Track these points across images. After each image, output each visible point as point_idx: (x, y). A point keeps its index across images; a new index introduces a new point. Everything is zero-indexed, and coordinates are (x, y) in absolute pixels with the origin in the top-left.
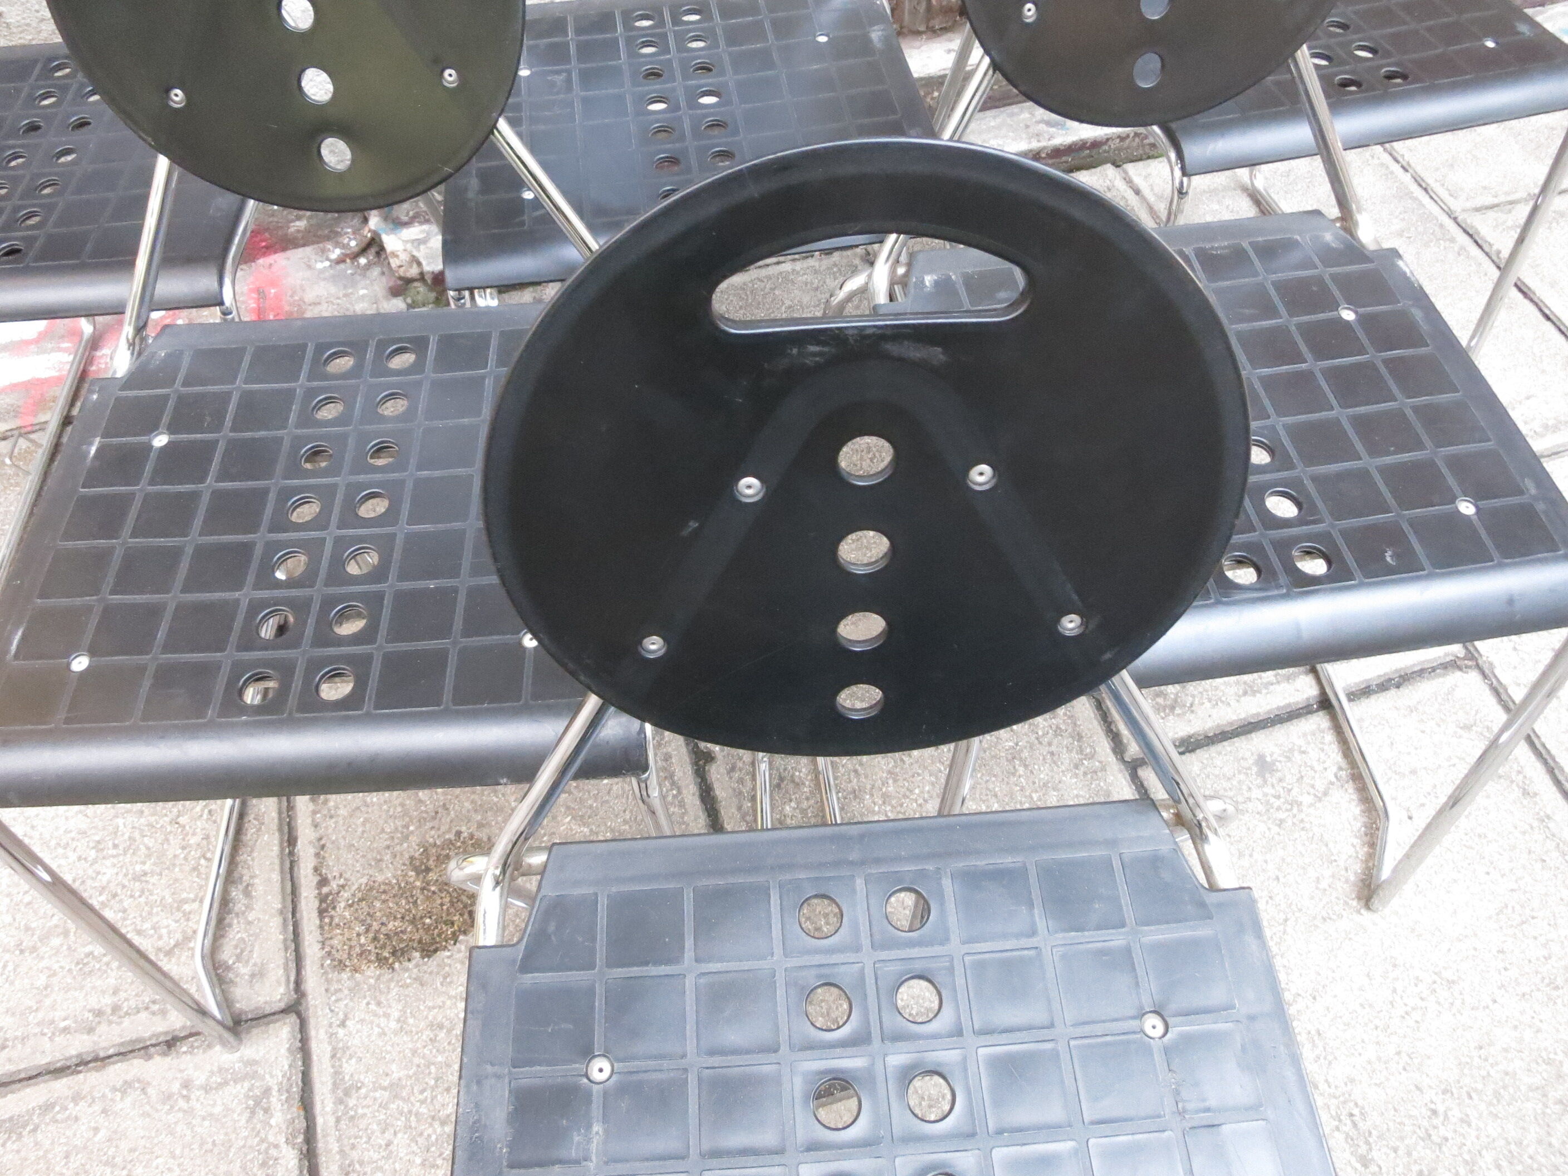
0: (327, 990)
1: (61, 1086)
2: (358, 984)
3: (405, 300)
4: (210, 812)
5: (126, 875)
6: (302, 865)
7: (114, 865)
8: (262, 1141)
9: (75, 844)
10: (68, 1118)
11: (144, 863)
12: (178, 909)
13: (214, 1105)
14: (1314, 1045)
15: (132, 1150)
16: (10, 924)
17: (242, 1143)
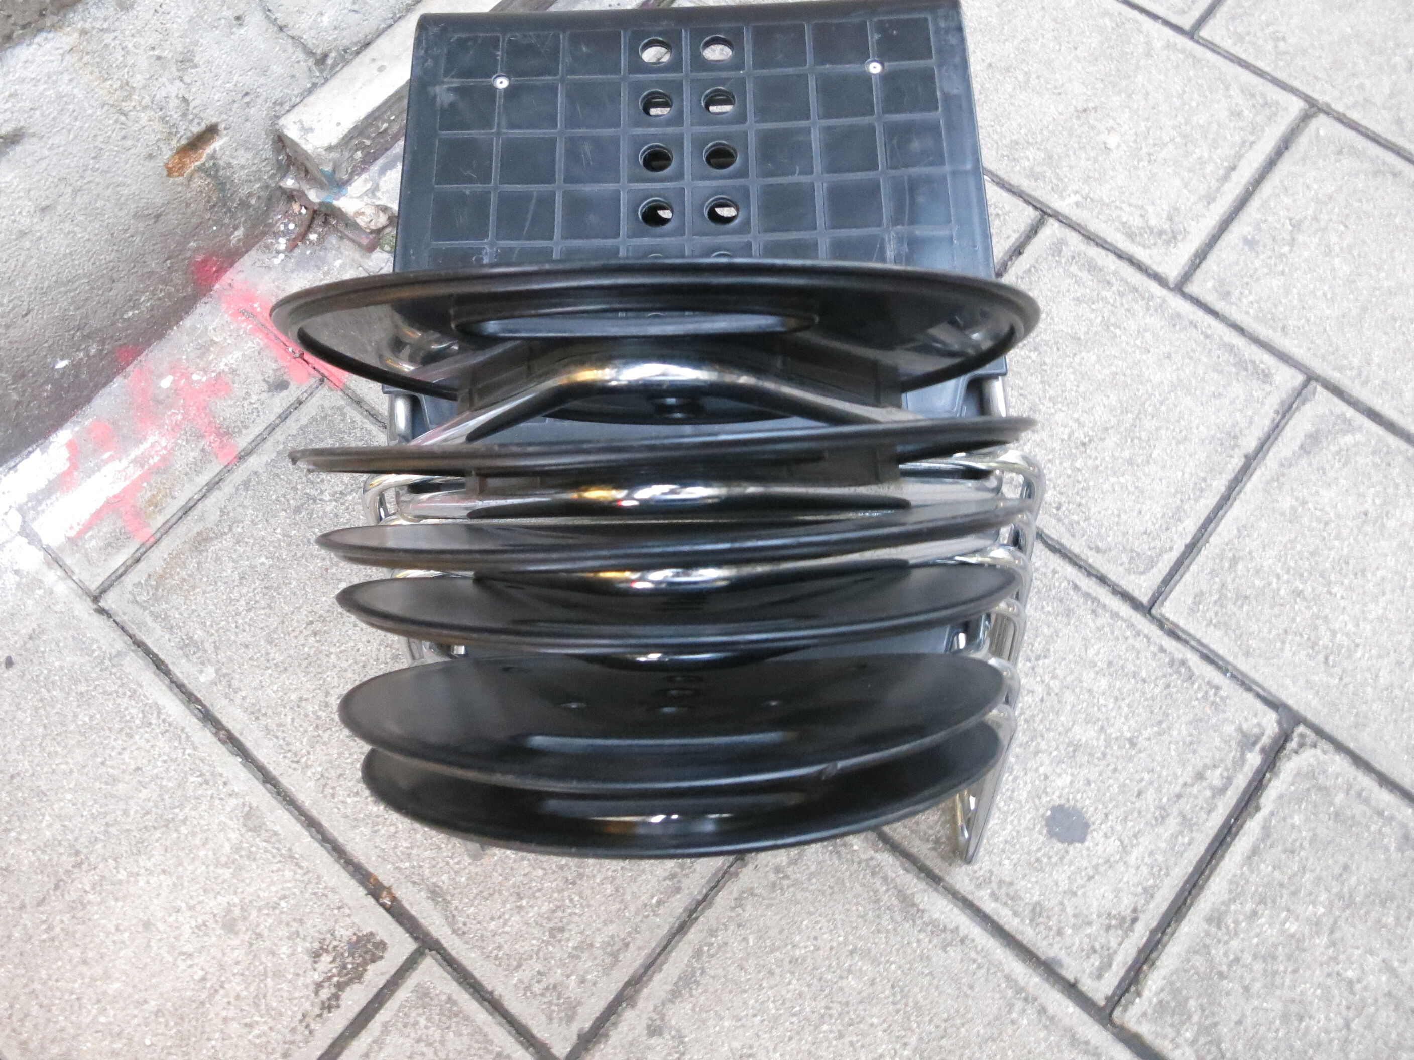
1: (694, 934)
3: (382, 249)
8: (859, 863)
10: (719, 947)
13: (808, 868)
15: (781, 931)
16: (545, 874)
17: (848, 873)
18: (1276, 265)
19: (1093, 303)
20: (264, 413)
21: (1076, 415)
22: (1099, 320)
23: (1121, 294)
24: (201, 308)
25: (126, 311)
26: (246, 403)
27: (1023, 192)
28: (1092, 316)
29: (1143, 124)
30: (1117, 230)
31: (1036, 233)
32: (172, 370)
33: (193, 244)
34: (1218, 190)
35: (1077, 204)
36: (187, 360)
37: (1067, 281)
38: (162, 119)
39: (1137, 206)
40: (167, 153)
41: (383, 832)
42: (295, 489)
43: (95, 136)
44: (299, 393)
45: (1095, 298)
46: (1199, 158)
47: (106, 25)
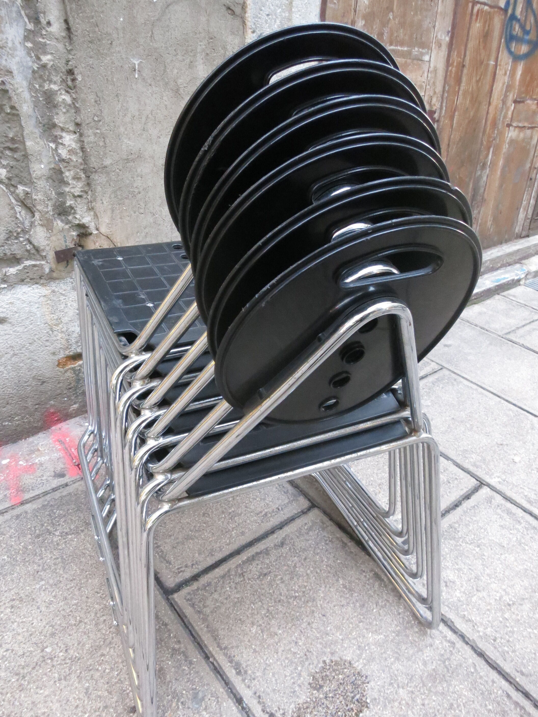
4: (182, 703)
19: (511, 530)
20: (46, 486)
21: (504, 587)
22: (515, 539)
23: (527, 529)
24: (41, 435)
25: (6, 421)
26: (39, 479)
27: (470, 472)
28: (511, 536)
29: (532, 455)
30: (522, 498)
31: (477, 491)
32: (11, 458)
33: (52, 402)
35: (500, 482)
36: (21, 455)
37: (495, 516)
38: (67, 340)
39: (532, 490)
40: (62, 355)
42: (42, 525)
43: (36, 334)
44: (69, 480)
45: (512, 528)
47: (64, 292)
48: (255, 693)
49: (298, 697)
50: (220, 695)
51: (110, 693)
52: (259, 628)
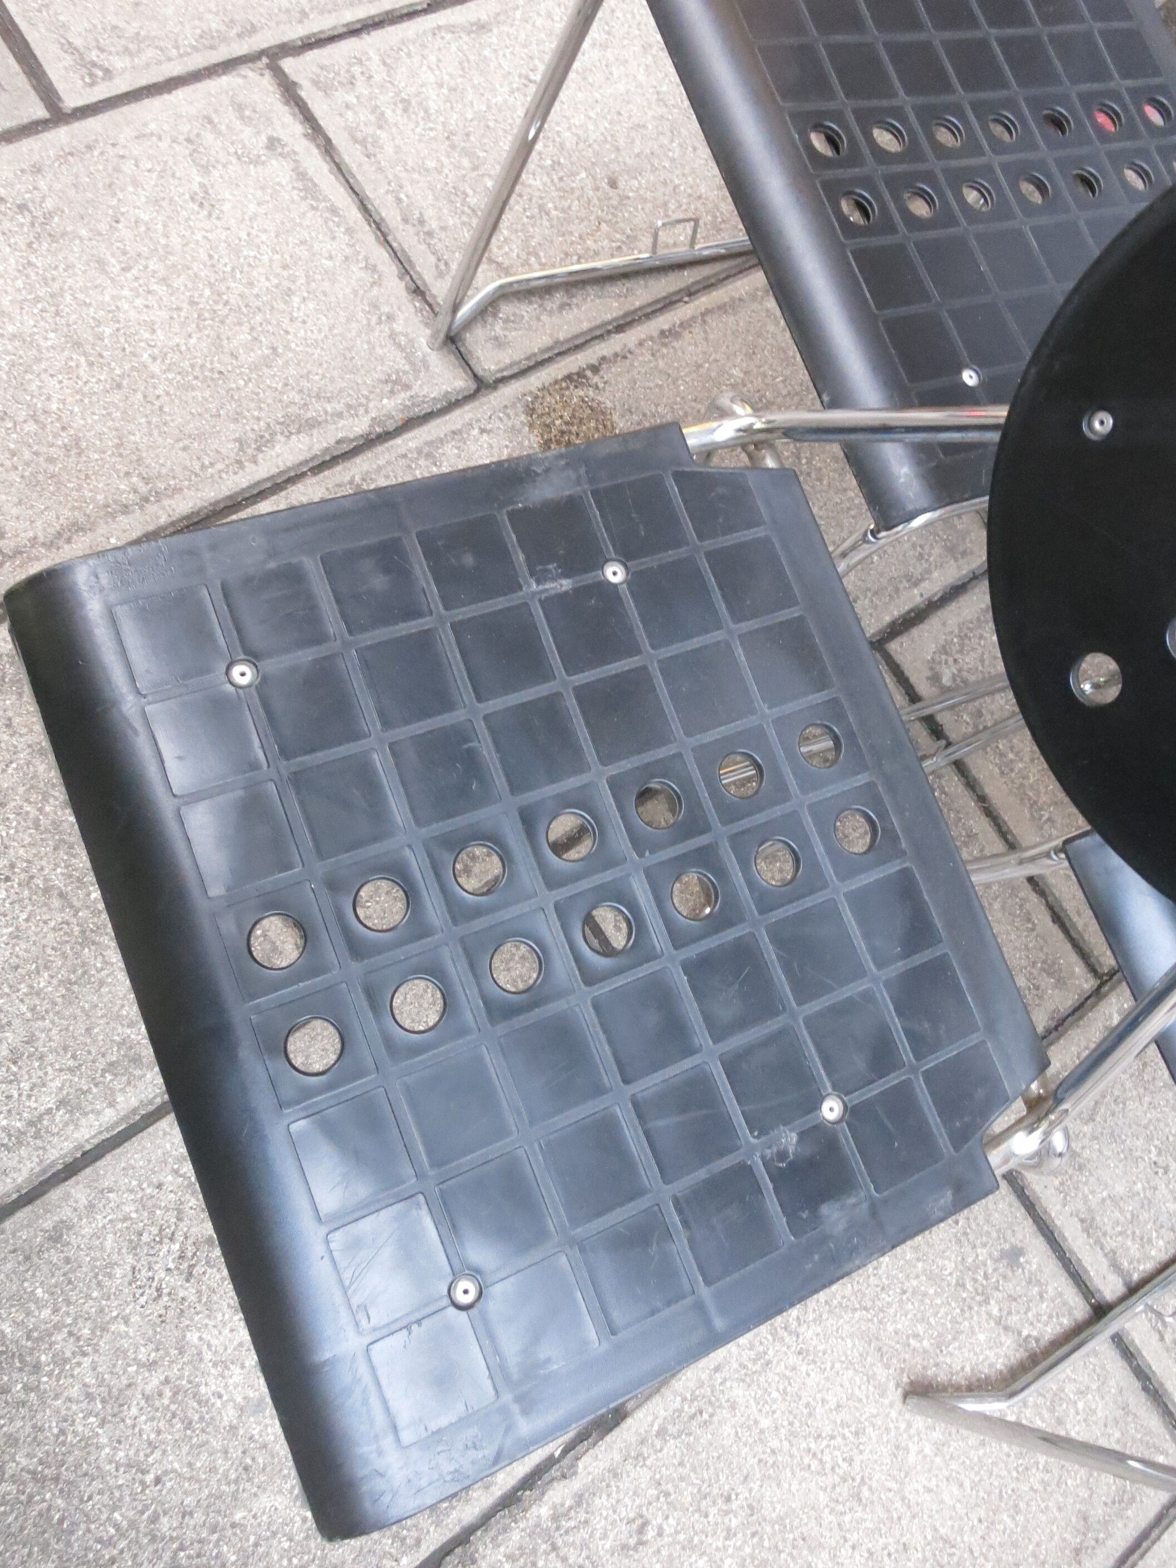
0: (506, 407)
1: (355, 214)
2: (520, 431)
4: (619, 248)
5: (541, 198)
6: (603, 345)
7: (545, 184)
8: (367, 398)
9: (551, 144)
10: (332, 231)
11: (556, 208)
12: (529, 254)
13: (381, 347)
14: (755, 1361)
15: (325, 294)
16: (466, 119)
17: (360, 381)
18: (975, 1280)
34: (1098, 1242)
41: (557, 9)
46: (1150, 1241)
48: (631, 352)
49: (623, 416)
50: (630, 299)
51: (638, 155)
52: (739, 381)
